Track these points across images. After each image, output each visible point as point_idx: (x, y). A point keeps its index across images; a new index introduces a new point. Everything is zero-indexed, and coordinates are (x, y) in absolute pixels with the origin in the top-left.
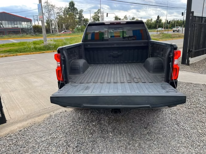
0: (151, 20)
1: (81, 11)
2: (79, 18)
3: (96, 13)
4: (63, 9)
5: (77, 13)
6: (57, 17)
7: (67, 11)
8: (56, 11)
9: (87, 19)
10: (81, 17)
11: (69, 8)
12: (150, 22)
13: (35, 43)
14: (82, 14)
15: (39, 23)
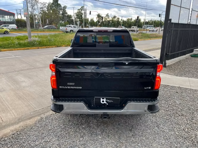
0: (131, 19)
1: (65, 7)
2: (62, 14)
3: (79, 10)
4: (47, 5)
5: (61, 9)
6: (40, 12)
7: (50, 6)
8: (40, 6)
9: (70, 15)
10: (64, 12)
11: (53, 4)
12: (130, 21)
13: (18, 38)
14: (66, 11)
15: (21, 18)
